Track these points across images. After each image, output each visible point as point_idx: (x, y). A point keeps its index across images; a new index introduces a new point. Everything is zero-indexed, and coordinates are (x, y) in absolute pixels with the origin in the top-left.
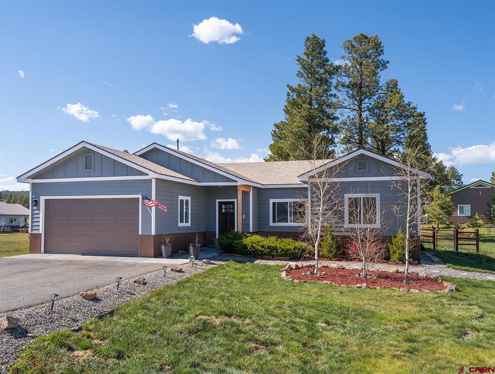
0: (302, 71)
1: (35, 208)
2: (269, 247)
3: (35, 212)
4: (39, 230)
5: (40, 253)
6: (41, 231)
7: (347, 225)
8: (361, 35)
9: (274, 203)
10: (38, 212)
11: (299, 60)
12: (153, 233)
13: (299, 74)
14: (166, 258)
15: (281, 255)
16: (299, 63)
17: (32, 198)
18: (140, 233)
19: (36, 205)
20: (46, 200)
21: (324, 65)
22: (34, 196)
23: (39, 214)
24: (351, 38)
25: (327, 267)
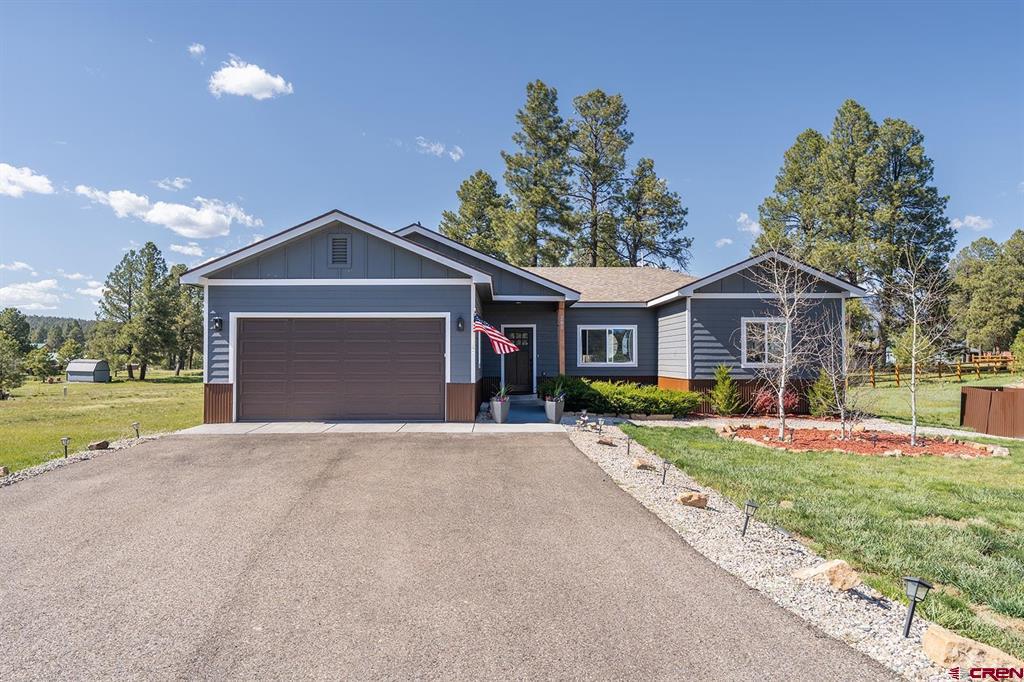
0: (525, 134)
1: (217, 334)
2: (646, 400)
3: (216, 342)
4: (227, 377)
5: (231, 421)
6: (232, 380)
7: (745, 364)
8: (598, 91)
9: (584, 332)
10: (224, 342)
11: (521, 117)
12: (473, 381)
13: (519, 139)
14: (502, 423)
15: (662, 413)
16: (519, 120)
17: (210, 316)
18: (448, 380)
19: (219, 330)
20: (239, 319)
21: (557, 127)
22: (213, 312)
23: (227, 346)
24: (585, 94)
25: (765, 428)
